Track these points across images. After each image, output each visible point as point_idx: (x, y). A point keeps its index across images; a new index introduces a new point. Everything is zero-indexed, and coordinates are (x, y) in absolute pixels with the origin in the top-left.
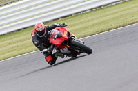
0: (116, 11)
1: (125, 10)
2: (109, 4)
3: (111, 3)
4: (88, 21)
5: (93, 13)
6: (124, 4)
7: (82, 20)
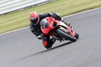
0: (42, 9)
1: (50, 9)
2: (38, 4)
3: (40, 4)
4: (23, 17)
5: (26, 11)
6: (48, 5)
7: (17, 16)
